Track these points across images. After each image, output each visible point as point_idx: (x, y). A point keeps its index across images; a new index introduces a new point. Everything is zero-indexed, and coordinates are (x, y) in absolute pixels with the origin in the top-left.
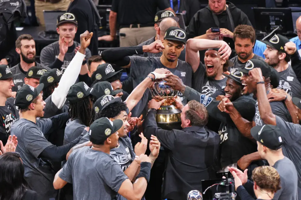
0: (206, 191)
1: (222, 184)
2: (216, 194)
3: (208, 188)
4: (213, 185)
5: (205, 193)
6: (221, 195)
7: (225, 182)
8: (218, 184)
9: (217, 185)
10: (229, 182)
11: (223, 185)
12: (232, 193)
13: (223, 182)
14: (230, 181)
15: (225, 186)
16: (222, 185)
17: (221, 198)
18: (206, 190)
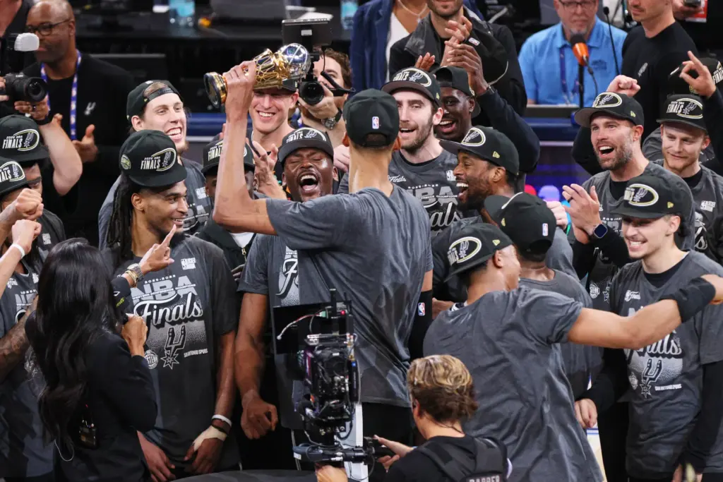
0: (283, 332)
1: (322, 314)
2: (308, 336)
3: (288, 326)
4: (301, 319)
5: (282, 336)
6: (321, 340)
7: (329, 310)
8: (313, 316)
9: (311, 317)
10: (338, 311)
11: (325, 318)
12: (348, 334)
13: (324, 310)
14: (341, 309)
15: (330, 319)
16: (321, 318)
17: (321, 345)
18: (285, 329)
